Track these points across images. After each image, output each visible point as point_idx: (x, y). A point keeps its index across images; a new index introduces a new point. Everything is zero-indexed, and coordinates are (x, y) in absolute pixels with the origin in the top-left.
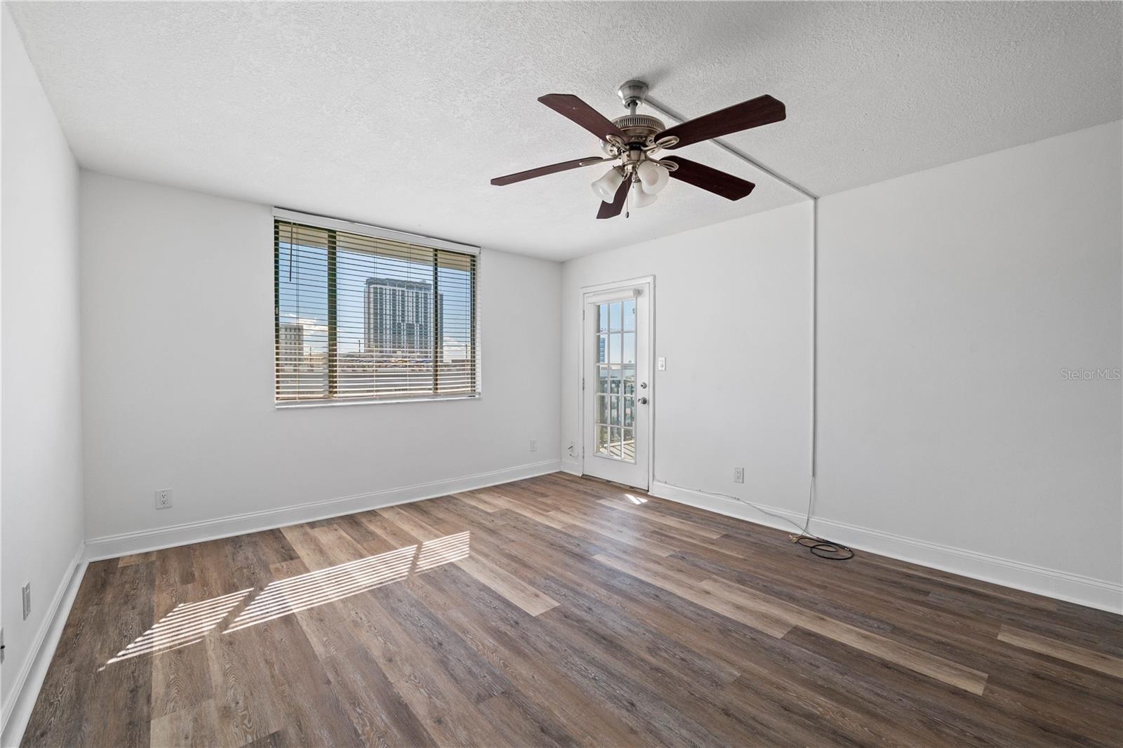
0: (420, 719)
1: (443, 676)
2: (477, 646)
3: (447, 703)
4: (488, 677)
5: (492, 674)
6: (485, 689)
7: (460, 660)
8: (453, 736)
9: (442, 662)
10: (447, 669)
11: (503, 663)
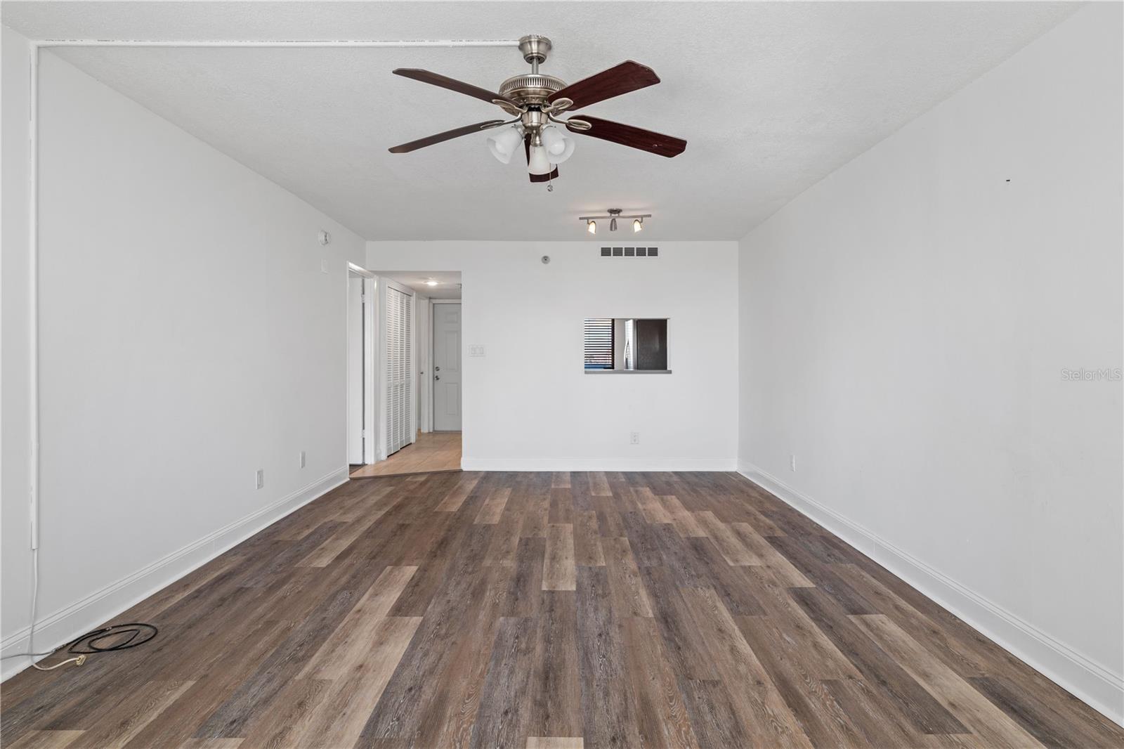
0: (777, 691)
1: (744, 717)
2: (687, 733)
3: (747, 692)
4: (697, 697)
5: (690, 697)
6: (706, 688)
7: (717, 725)
8: (750, 671)
9: (739, 732)
10: (737, 722)
11: (671, 702)
